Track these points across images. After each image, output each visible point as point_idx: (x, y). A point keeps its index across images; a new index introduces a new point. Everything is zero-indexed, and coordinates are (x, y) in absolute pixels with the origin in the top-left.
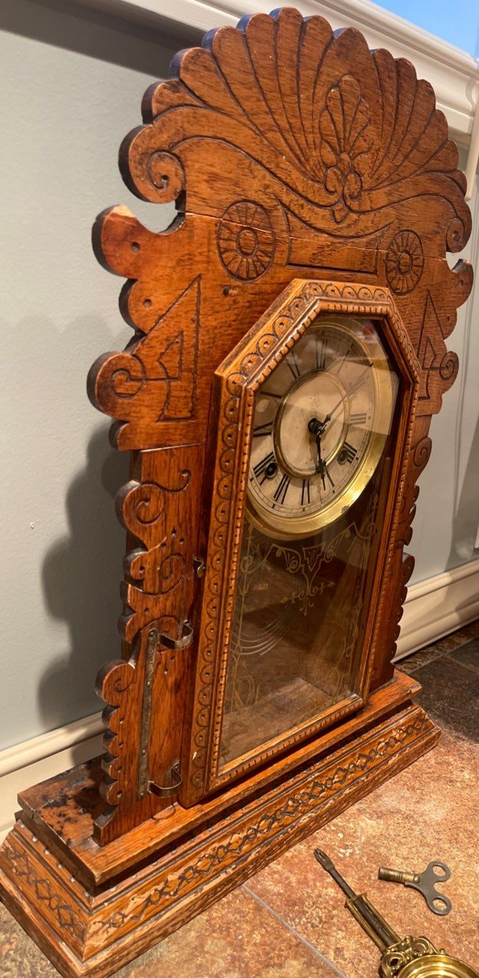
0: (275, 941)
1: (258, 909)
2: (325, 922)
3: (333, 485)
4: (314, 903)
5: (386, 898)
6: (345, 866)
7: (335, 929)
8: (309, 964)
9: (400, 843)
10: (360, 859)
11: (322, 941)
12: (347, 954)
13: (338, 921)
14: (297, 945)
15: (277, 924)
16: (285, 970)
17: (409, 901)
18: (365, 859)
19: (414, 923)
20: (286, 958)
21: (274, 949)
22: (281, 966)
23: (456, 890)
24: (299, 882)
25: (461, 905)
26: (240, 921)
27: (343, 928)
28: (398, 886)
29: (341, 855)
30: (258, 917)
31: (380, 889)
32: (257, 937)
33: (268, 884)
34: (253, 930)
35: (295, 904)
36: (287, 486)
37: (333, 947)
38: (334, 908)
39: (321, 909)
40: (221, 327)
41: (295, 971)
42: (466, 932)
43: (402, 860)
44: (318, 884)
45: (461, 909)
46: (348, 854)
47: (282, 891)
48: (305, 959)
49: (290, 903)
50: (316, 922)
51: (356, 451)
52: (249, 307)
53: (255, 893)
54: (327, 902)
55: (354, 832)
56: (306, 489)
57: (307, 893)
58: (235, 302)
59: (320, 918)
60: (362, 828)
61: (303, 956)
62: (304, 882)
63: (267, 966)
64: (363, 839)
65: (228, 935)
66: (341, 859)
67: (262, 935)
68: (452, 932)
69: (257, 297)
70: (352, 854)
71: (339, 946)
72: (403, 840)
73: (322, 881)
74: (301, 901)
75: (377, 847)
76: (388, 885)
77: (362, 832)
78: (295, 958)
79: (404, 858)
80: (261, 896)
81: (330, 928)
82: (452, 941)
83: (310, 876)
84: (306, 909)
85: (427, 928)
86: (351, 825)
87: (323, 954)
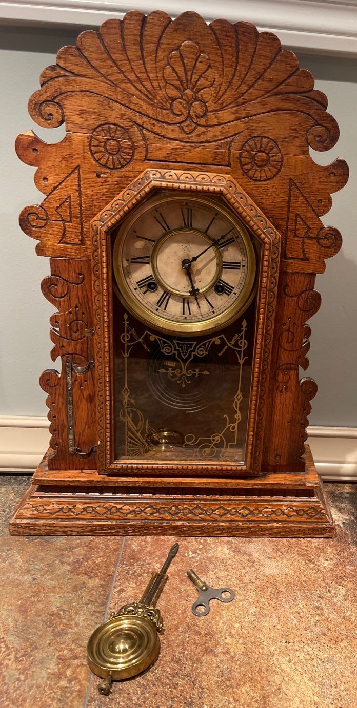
0: (103, 568)
1: (116, 550)
2: (135, 576)
3: (213, 308)
4: (142, 565)
5: (179, 587)
6: (182, 560)
7: (135, 581)
8: (102, 586)
9: (227, 570)
10: (194, 562)
11: (121, 582)
12: (123, 595)
13: (141, 579)
14: (109, 575)
15: (115, 562)
16: (90, 580)
17: (188, 596)
18: (196, 564)
19: (175, 607)
20: (97, 576)
21: (98, 570)
22: (91, 578)
23: (222, 610)
24: (149, 552)
25: (213, 619)
26: (102, 549)
27: (138, 584)
28: (193, 586)
29: (186, 555)
30: (111, 553)
31: (182, 581)
32: (99, 560)
33: (135, 543)
34: (102, 557)
35: (133, 559)
36: (168, 299)
37: (122, 587)
38: (147, 573)
39: (142, 569)
40: (97, 195)
41: (92, 584)
42: (195, 631)
43: (214, 577)
44: (156, 558)
45: (210, 620)
46: (190, 556)
47: (136, 550)
48: (104, 583)
49: (133, 557)
50: (131, 572)
51: (233, 288)
52: (117, 184)
53: (125, 544)
54: (149, 569)
55: (209, 550)
56: (186, 305)
57: (146, 559)
58: (106, 181)
59: (135, 572)
60: (217, 550)
61: (104, 581)
62: (150, 553)
63: (86, 574)
64: (210, 555)
65: (89, 551)
66: (184, 556)
67: (102, 561)
68: (188, 625)
69: (123, 179)
70: (193, 557)
71: (125, 589)
72: (229, 569)
73: (159, 558)
74: (138, 560)
75: (211, 562)
76: (189, 582)
77: (214, 552)
78: (100, 579)
79: (217, 577)
80: (125, 546)
81: (133, 579)
82: (181, 629)
83: (158, 553)
84: (135, 564)
85: (177, 613)
86: (213, 546)
87: (114, 587)
